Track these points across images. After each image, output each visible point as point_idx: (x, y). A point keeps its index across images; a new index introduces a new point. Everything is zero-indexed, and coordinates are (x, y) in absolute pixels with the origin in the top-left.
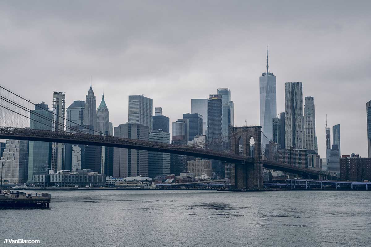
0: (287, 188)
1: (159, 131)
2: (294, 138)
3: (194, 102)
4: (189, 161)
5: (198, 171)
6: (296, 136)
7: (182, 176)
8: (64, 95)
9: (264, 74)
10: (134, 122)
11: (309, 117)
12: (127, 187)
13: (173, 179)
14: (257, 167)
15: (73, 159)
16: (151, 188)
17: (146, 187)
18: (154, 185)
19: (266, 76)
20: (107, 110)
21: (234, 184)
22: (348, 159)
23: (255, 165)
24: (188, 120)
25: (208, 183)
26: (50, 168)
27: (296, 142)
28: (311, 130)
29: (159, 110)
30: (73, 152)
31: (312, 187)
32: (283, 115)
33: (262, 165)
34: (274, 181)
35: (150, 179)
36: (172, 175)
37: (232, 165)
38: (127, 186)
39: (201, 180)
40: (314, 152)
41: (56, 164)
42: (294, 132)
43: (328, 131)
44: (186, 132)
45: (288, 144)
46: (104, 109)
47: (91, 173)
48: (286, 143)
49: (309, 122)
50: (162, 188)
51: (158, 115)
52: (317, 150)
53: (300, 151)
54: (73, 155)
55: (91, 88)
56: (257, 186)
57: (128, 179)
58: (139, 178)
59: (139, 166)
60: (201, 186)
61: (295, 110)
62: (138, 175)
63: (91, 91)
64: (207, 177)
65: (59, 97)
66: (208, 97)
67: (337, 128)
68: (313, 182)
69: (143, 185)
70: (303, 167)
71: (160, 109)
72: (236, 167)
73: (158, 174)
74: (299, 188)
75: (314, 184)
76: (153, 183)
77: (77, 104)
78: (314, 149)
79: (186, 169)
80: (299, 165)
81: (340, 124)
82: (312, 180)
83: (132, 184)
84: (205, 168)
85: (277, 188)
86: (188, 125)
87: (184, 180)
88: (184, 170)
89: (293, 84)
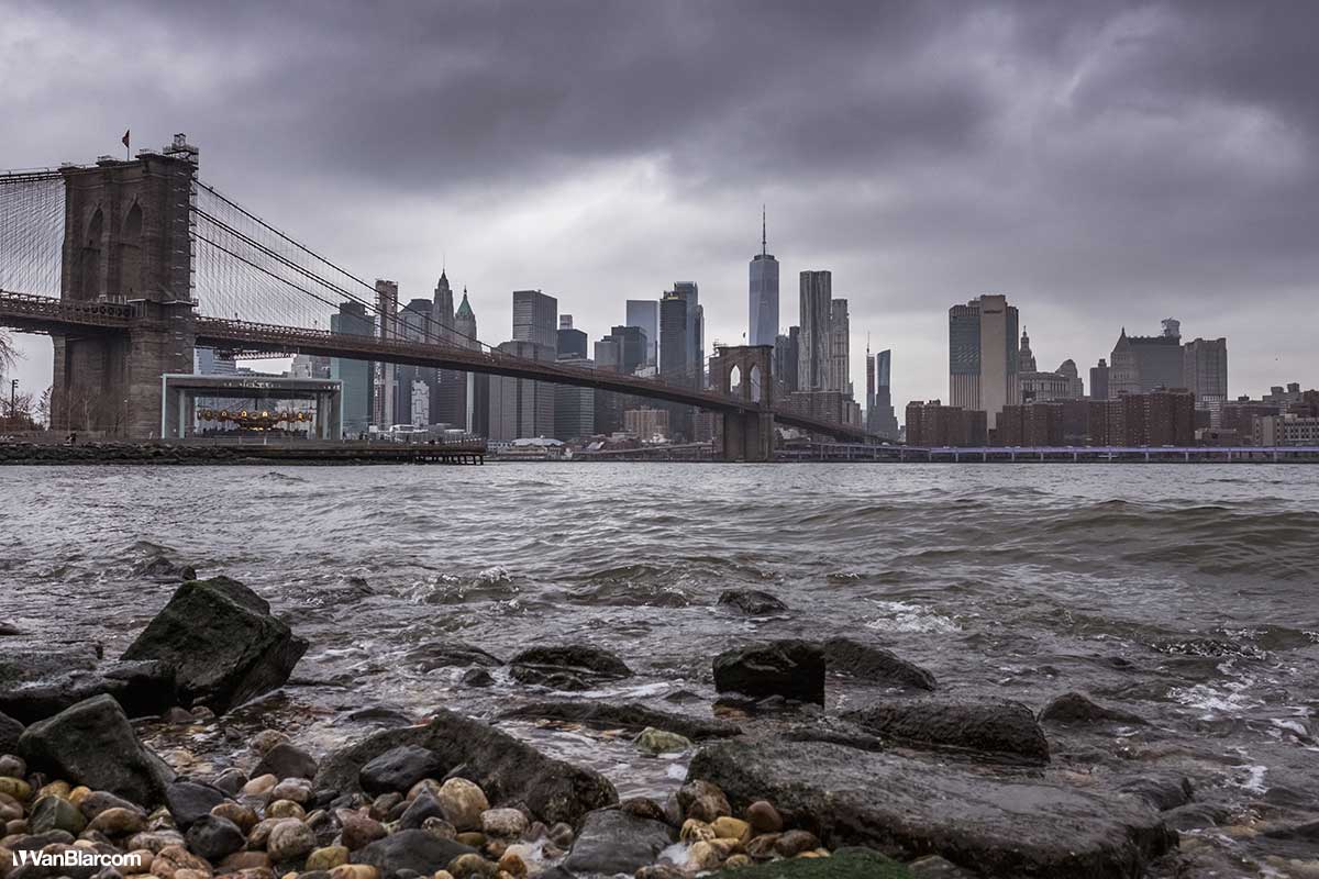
0: (814, 458)
1: (574, 357)
2: (814, 373)
3: (632, 306)
4: (627, 412)
5: (646, 430)
6: (819, 369)
7: (617, 437)
8: (396, 287)
9: (756, 258)
10: (524, 337)
11: (839, 335)
12: (520, 458)
13: (602, 443)
14: (764, 419)
15: (413, 407)
16: (563, 458)
17: (554, 456)
18: (569, 453)
19: (762, 260)
20: (472, 318)
21: (722, 450)
22: (921, 409)
23: (761, 415)
24: (623, 338)
25: (669, 450)
26: (371, 421)
27: (818, 379)
28: (843, 358)
29: (568, 319)
30: (413, 393)
31: (857, 456)
32: (794, 330)
33: (772, 416)
34: (788, 446)
35: (559, 443)
36: (599, 436)
37: (718, 416)
38: (520, 455)
39: (654, 445)
40: (849, 397)
41: (383, 414)
42: (815, 362)
43: (870, 361)
44: (619, 360)
45: (804, 382)
46: (468, 316)
47: (451, 431)
48: (800, 380)
49: (839, 343)
50: (584, 460)
51: (566, 328)
52: (852, 394)
53: (829, 396)
54: (414, 398)
55: (444, 276)
56: (763, 453)
57: (519, 442)
58: (539, 441)
59: (538, 420)
60: (653, 455)
61: (819, 322)
62: (535, 436)
63: (444, 281)
64: (662, 440)
65: (386, 290)
66: (657, 297)
67: (885, 357)
68: (858, 449)
69: (550, 453)
70: (834, 421)
71: (570, 317)
72: (725, 418)
73: (572, 435)
74: (833, 458)
75: (862, 453)
76: (568, 450)
77: (418, 305)
78: (846, 392)
79: (623, 426)
80: (827, 415)
81: (889, 351)
82: (857, 445)
83: (529, 452)
84: (657, 424)
85: (789, 459)
86: (622, 346)
87: (621, 444)
88: (620, 427)
89: (815, 274)
